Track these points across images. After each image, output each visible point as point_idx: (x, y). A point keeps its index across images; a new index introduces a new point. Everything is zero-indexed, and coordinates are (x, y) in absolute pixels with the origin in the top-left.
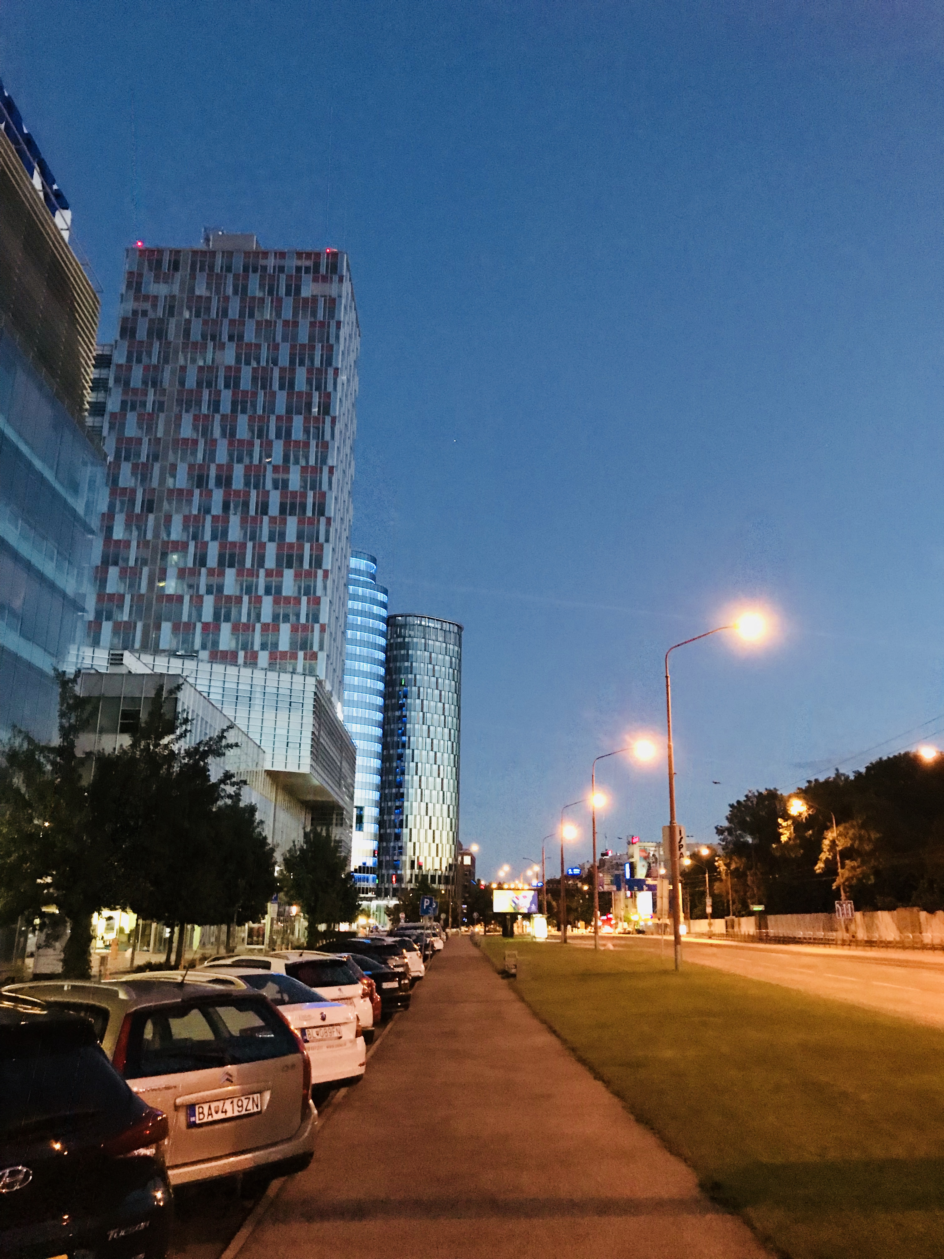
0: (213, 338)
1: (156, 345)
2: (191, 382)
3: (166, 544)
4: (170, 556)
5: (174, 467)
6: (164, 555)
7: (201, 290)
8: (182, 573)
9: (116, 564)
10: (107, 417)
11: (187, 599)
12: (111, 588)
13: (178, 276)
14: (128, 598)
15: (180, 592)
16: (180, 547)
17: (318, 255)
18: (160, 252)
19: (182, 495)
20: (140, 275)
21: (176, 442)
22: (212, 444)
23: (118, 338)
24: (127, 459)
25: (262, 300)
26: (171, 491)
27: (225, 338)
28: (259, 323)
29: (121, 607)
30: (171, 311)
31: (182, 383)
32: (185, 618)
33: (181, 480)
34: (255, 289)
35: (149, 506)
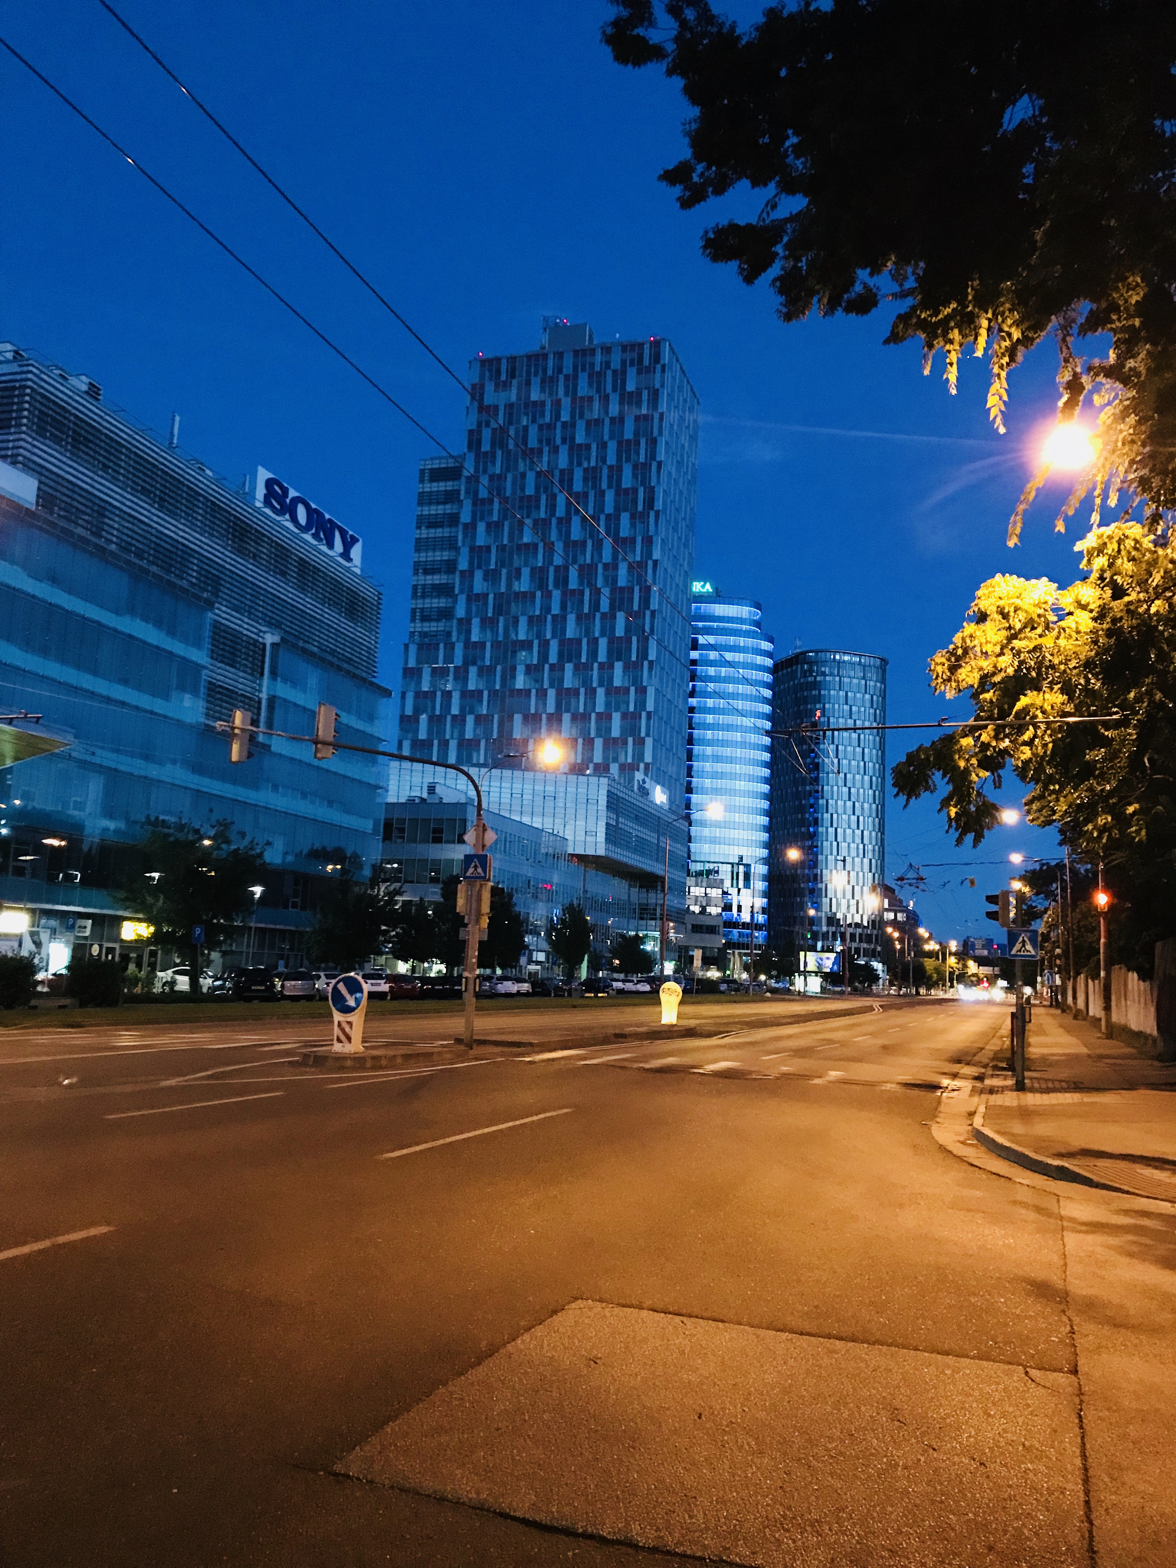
0: (548, 443)
1: (499, 453)
2: (530, 491)
3: (515, 642)
4: (518, 654)
5: (518, 572)
6: (514, 652)
7: (535, 396)
8: (529, 669)
9: (474, 664)
10: (461, 527)
11: (533, 692)
12: (471, 686)
13: (515, 382)
14: (486, 693)
15: (527, 687)
16: (527, 645)
17: (641, 345)
18: (498, 360)
19: (528, 597)
20: (482, 386)
21: (519, 547)
22: (550, 548)
23: (466, 450)
24: (479, 567)
25: (590, 399)
26: (517, 594)
27: (558, 441)
28: (588, 423)
29: (481, 701)
30: (510, 419)
31: (523, 489)
32: (533, 711)
33: (524, 585)
34: (583, 389)
35: (499, 610)
